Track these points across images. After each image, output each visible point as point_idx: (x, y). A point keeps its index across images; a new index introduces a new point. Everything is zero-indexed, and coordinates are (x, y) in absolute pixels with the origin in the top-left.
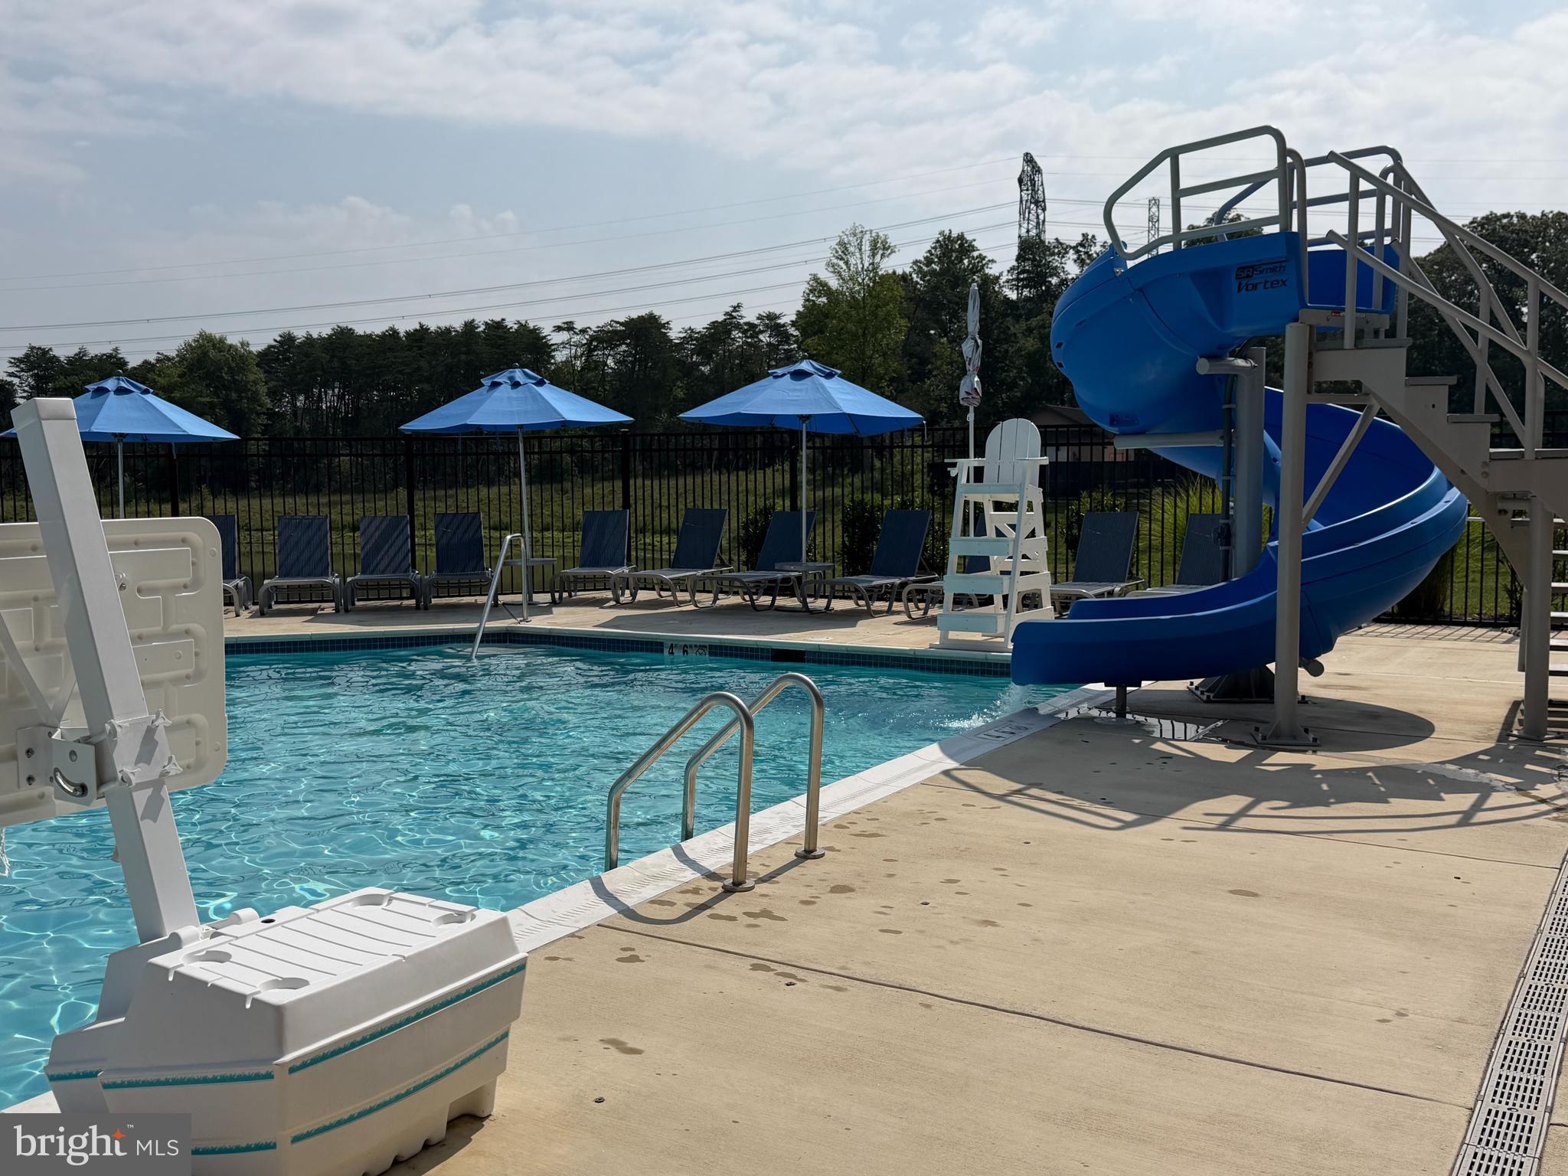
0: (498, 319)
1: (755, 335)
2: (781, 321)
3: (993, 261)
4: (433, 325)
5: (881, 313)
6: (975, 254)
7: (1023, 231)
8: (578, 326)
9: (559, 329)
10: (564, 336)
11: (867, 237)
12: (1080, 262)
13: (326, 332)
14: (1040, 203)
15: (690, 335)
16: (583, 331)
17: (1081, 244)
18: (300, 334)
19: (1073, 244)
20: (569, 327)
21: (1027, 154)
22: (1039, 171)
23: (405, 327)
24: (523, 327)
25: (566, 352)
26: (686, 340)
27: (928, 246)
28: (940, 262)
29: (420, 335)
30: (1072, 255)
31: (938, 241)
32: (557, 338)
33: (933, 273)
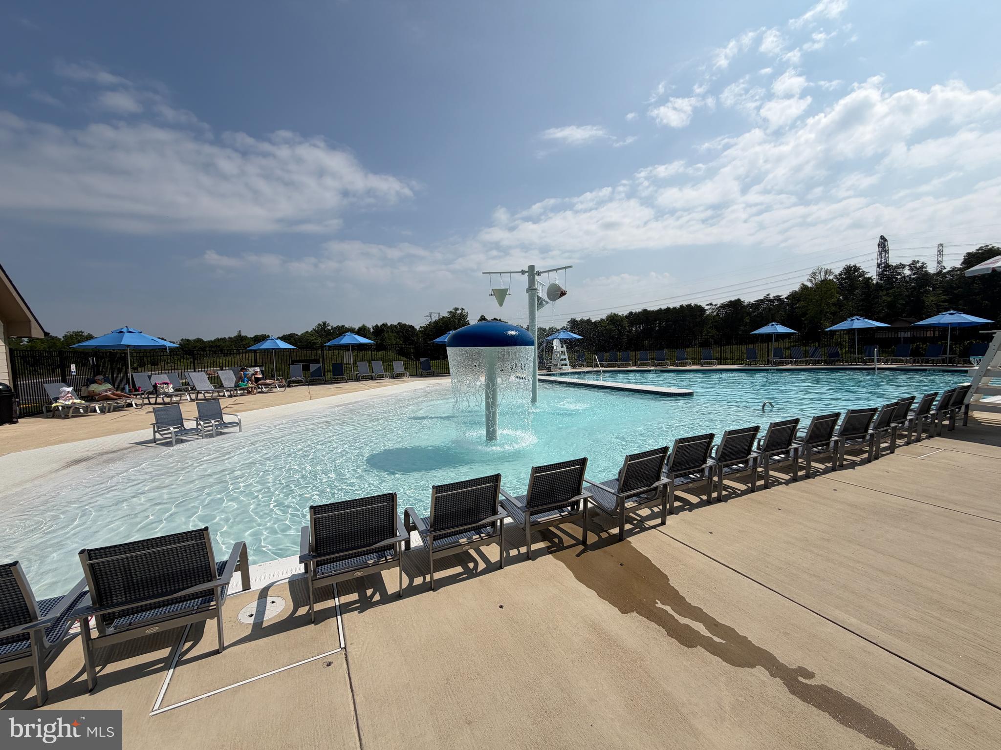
0: (689, 303)
1: (773, 302)
2: (782, 297)
3: (868, 272)
4: (671, 306)
5: (829, 293)
6: (861, 271)
7: (879, 261)
8: (714, 304)
9: (708, 305)
10: (709, 307)
11: (823, 270)
12: (911, 269)
13: (640, 310)
14: (887, 252)
15: (750, 304)
16: (715, 305)
17: (912, 264)
18: (634, 311)
19: (908, 264)
20: (711, 304)
21: (881, 236)
22: (886, 240)
23: (664, 307)
24: (696, 305)
25: (710, 311)
26: (747, 305)
27: (841, 269)
28: (845, 274)
29: (668, 309)
30: (907, 268)
31: (845, 268)
32: (707, 308)
33: (843, 279)
